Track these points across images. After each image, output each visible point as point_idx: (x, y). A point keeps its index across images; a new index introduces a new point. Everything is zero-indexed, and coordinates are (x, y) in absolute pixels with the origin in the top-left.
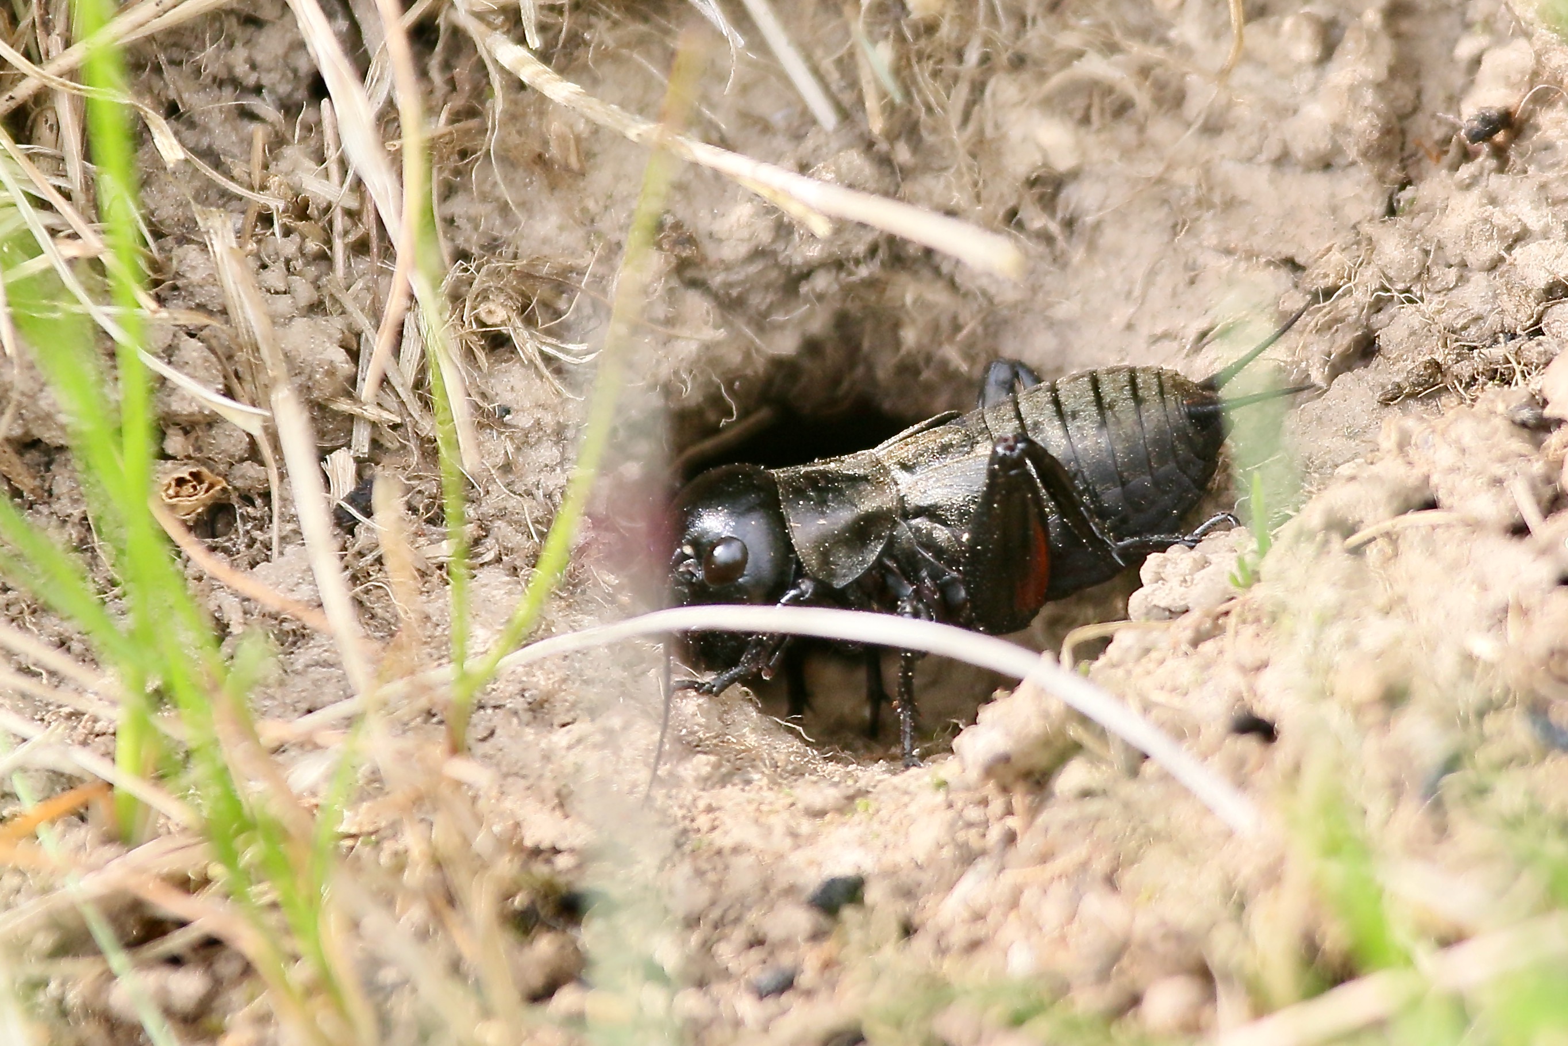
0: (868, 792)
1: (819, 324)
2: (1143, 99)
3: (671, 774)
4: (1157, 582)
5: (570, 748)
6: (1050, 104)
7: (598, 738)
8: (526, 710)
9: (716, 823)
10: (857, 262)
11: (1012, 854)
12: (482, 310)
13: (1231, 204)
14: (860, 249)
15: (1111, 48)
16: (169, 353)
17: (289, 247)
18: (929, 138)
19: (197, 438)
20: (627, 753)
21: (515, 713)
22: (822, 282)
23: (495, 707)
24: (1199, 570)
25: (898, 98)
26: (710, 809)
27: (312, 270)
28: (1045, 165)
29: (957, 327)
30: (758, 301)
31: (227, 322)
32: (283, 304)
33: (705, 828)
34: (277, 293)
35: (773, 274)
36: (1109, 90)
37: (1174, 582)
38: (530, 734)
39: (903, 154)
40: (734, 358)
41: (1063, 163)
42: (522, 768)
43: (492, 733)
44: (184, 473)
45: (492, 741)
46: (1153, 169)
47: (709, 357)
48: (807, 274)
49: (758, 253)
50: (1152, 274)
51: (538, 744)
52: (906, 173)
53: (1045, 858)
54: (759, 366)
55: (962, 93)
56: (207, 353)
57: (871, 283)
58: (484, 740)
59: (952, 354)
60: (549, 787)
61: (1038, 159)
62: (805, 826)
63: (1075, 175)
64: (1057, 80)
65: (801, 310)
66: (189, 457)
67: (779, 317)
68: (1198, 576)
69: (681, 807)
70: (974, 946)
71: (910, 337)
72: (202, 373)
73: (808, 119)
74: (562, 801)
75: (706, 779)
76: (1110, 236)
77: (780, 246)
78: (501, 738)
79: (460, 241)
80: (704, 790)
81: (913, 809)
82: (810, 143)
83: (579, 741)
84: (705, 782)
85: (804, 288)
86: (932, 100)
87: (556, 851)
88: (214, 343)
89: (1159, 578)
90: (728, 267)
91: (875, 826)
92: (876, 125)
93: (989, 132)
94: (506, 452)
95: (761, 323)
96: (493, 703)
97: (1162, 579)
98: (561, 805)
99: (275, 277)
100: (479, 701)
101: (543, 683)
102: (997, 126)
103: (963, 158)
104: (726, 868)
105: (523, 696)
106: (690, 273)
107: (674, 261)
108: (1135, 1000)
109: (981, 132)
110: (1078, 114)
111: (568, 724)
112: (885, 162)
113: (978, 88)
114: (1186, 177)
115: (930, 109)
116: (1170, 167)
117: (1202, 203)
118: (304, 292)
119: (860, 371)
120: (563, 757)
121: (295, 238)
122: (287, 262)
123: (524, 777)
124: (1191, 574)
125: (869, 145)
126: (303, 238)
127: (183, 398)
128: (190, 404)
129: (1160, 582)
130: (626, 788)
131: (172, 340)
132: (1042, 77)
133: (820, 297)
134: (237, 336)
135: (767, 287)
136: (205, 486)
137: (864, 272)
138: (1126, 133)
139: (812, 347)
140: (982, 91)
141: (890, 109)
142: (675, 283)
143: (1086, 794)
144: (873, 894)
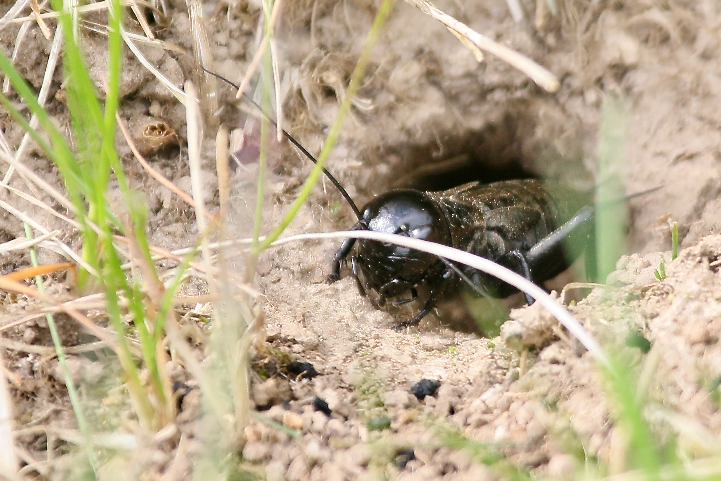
0: (458, 344)
1: (495, 116)
2: (675, 35)
3: (362, 317)
4: (623, 269)
5: (315, 294)
6: (632, 30)
7: (330, 292)
8: (298, 272)
9: (378, 345)
10: (516, 88)
11: (513, 385)
12: (325, 75)
13: (707, 95)
14: (518, 81)
15: (666, 8)
16: (160, 64)
17: (234, 25)
18: (565, 34)
19: (166, 109)
20: (342, 302)
21: (293, 273)
22: (498, 95)
23: (285, 268)
24: (644, 268)
25: (554, 11)
26: (377, 337)
27: (243, 39)
28: (621, 58)
29: (562, 131)
30: (466, 99)
31: (192, 54)
32: (223, 51)
33: (371, 346)
34: (221, 45)
35: (474, 87)
36: (661, 29)
37: (631, 271)
38: (297, 284)
39: (551, 40)
40: (448, 124)
41: (630, 59)
42: (289, 299)
43: (279, 280)
44: (156, 124)
45: (278, 284)
46: (672, 70)
47: (435, 122)
48: (492, 89)
49: (469, 75)
50: (661, 122)
51: (300, 289)
52: (550, 50)
53: (528, 389)
54: (461, 132)
55: (588, 16)
56: (178, 66)
57: (523, 101)
58: (274, 282)
59: (559, 145)
60: (300, 311)
61: (617, 55)
62: (422, 354)
63: (634, 67)
64: (636, 19)
65: (485, 108)
66: (160, 117)
67: (474, 109)
68: (643, 270)
69: (363, 334)
70: (482, 423)
71: (540, 132)
72: (174, 76)
73: (508, 14)
74: (304, 319)
75: (379, 323)
76: (646, 100)
77: (480, 73)
78: (283, 283)
79: (323, 40)
80: (377, 328)
81: (475, 356)
82: (505, 25)
83: (320, 292)
84: (378, 324)
85: (489, 97)
86: (570, 16)
87: (295, 342)
88: (183, 63)
89: (625, 268)
90: (452, 79)
91: (455, 360)
92: (539, 22)
93: (597, 37)
94: (320, 146)
95: (466, 111)
96: (283, 266)
97: (626, 268)
98: (304, 321)
99: (222, 38)
100: (277, 264)
101: (311, 261)
102: (602, 35)
103: (580, 48)
104: (377, 366)
105: (300, 265)
106: (433, 78)
107: (424, 70)
108: (545, 461)
109: (593, 36)
110: (643, 37)
111: (318, 283)
112: (541, 42)
113: (596, 16)
114: (688, 78)
115: (568, 21)
116: (681, 71)
117: (694, 92)
118: (236, 47)
119: (515, 146)
120: (310, 298)
121: (238, 22)
122: (231, 32)
123: (289, 304)
124: (640, 269)
125: (534, 33)
126: (242, 22)
127: (162, 86)
128: (165, 91)
129: (624, 270)
130: (337, 319)
131: (163, 57)
132: (629, 15)
133: (497, 104)
134: (195, 62)
135: (471, 92)
136: (165, 132)
137: (519, 94)
138: (665, 51)
139: (490, 128)
140: (598, 17)
141: (549, 16)
142: (424, 80)
143: (555, 362)
144: (442, 391)
